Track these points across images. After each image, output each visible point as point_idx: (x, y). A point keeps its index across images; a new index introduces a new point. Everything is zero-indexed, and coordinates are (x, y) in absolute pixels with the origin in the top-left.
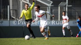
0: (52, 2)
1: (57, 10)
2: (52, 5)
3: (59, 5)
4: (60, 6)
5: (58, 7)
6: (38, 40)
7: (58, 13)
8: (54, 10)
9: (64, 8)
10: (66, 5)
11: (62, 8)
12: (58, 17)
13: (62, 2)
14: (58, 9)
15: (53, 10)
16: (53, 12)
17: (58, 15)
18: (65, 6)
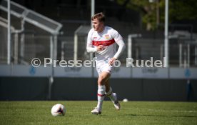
2: (60, 31)
3: (76, 32)
6: (30, 106)
11: (81, 38)
13: (81, 26)
15: (63, 43)
16: (63, 47)
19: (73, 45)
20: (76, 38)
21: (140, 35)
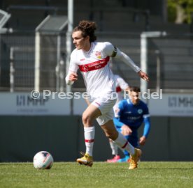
0: (7, 16)
1: (30, 49)
4: (39, 31)
5: (34, 35)
7: (33, 62)
8: (17, 49)
9: (59, 43)
10: (66, 28)
11: (48, 39)
12: (33, 78)
13: (48, 17)
14: (33, 44)
15: (12, 49)
16: (11, 57)
17: (33, 70)
18: (63, 33)
19: (33, 53)
20: (38, 39)
21: (164, 34)
